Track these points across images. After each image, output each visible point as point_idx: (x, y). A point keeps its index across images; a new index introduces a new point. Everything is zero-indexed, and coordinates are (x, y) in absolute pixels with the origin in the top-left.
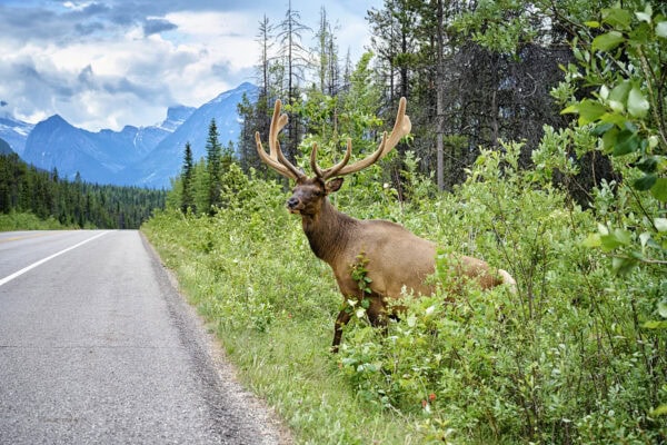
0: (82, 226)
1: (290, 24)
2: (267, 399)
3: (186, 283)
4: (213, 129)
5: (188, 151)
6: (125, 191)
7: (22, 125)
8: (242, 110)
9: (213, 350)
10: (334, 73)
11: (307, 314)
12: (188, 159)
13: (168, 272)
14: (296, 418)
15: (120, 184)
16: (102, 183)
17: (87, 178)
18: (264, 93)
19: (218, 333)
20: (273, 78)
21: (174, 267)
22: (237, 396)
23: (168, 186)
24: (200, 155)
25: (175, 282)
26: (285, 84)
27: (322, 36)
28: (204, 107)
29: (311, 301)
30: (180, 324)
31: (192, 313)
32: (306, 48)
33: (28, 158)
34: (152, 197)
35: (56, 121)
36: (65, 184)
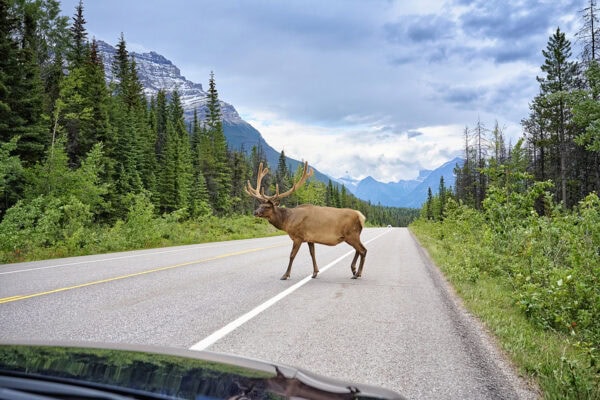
0: (381, 225)
1: (479, 130)
2: (482, 318)
3: (433, 255)
4: (442, 180)
5: (430, 191)
6: (400, 209)
7: (355, 181)
8: (456, 171)
9: (450, 290)
10: (503, 150)
11: (497, 274)
12: (430, 194)
13: (423, 249)
14: (498, 331)
15: (398, 207)
16: (390, 206)
17: (383, 204)
18: (467, 162)
19: (452, 281)
20: (471, 155)
21: (427, 247)
22: (466, 316)
23: (420, 207)
24: (436, 193)
25: (427, 254)
26: (477, 158)
27: (496, 133)
28: (437, 170)
29: (498, 267)
30: (433, 276)
31: (438, 270)
32: (488, 140)
33: (357, 196)
34: (413, 212)
35: (369, 179)
36: (374, 206)
